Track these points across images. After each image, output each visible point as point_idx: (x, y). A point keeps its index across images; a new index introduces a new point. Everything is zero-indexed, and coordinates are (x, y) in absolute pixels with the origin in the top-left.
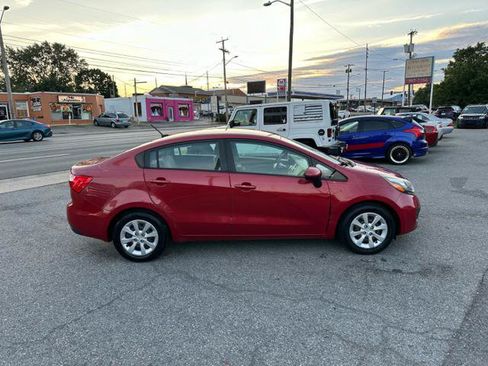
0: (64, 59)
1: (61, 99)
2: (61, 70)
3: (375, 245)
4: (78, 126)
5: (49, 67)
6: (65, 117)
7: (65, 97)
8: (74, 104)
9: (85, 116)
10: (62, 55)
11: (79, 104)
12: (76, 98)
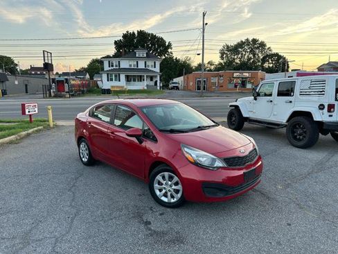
0: (258, 48)
1: (235, 75)
2: (254, 56)
3: (172, 201)
4: (242, 92)
5: (247, 54)
6: (236, 86)
7: (238, 74)
8: (242, 78)
9: (249, 86)
10: (256, 45)
11: (246, 78)
12: (244, 74)
